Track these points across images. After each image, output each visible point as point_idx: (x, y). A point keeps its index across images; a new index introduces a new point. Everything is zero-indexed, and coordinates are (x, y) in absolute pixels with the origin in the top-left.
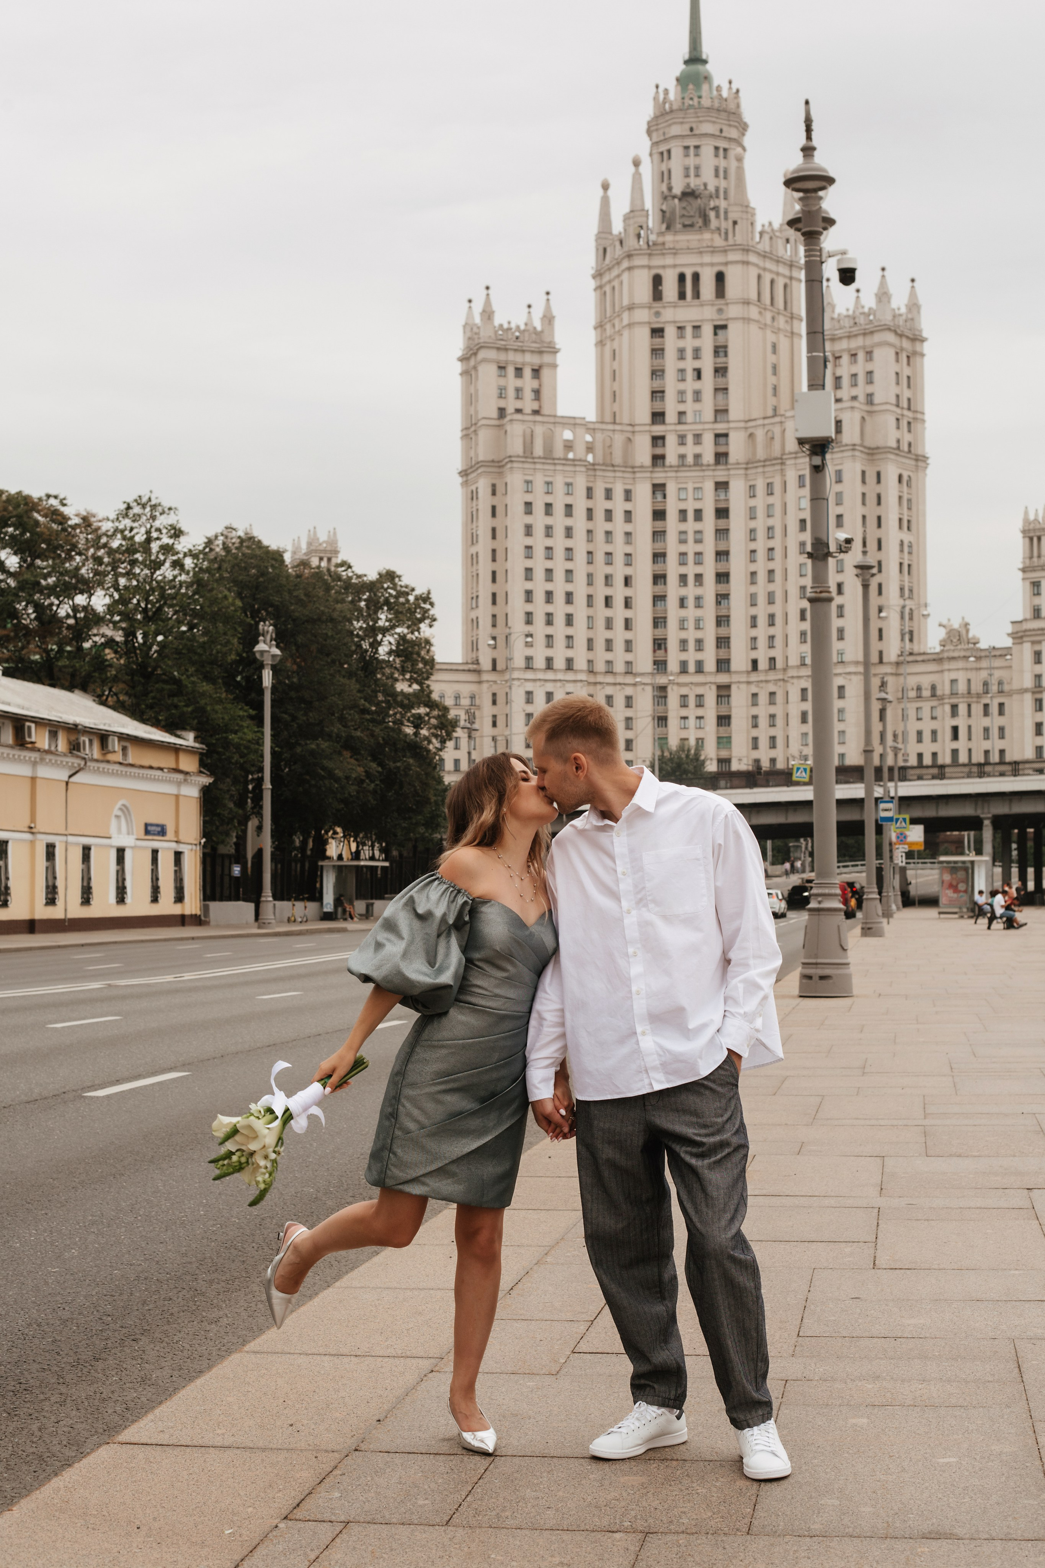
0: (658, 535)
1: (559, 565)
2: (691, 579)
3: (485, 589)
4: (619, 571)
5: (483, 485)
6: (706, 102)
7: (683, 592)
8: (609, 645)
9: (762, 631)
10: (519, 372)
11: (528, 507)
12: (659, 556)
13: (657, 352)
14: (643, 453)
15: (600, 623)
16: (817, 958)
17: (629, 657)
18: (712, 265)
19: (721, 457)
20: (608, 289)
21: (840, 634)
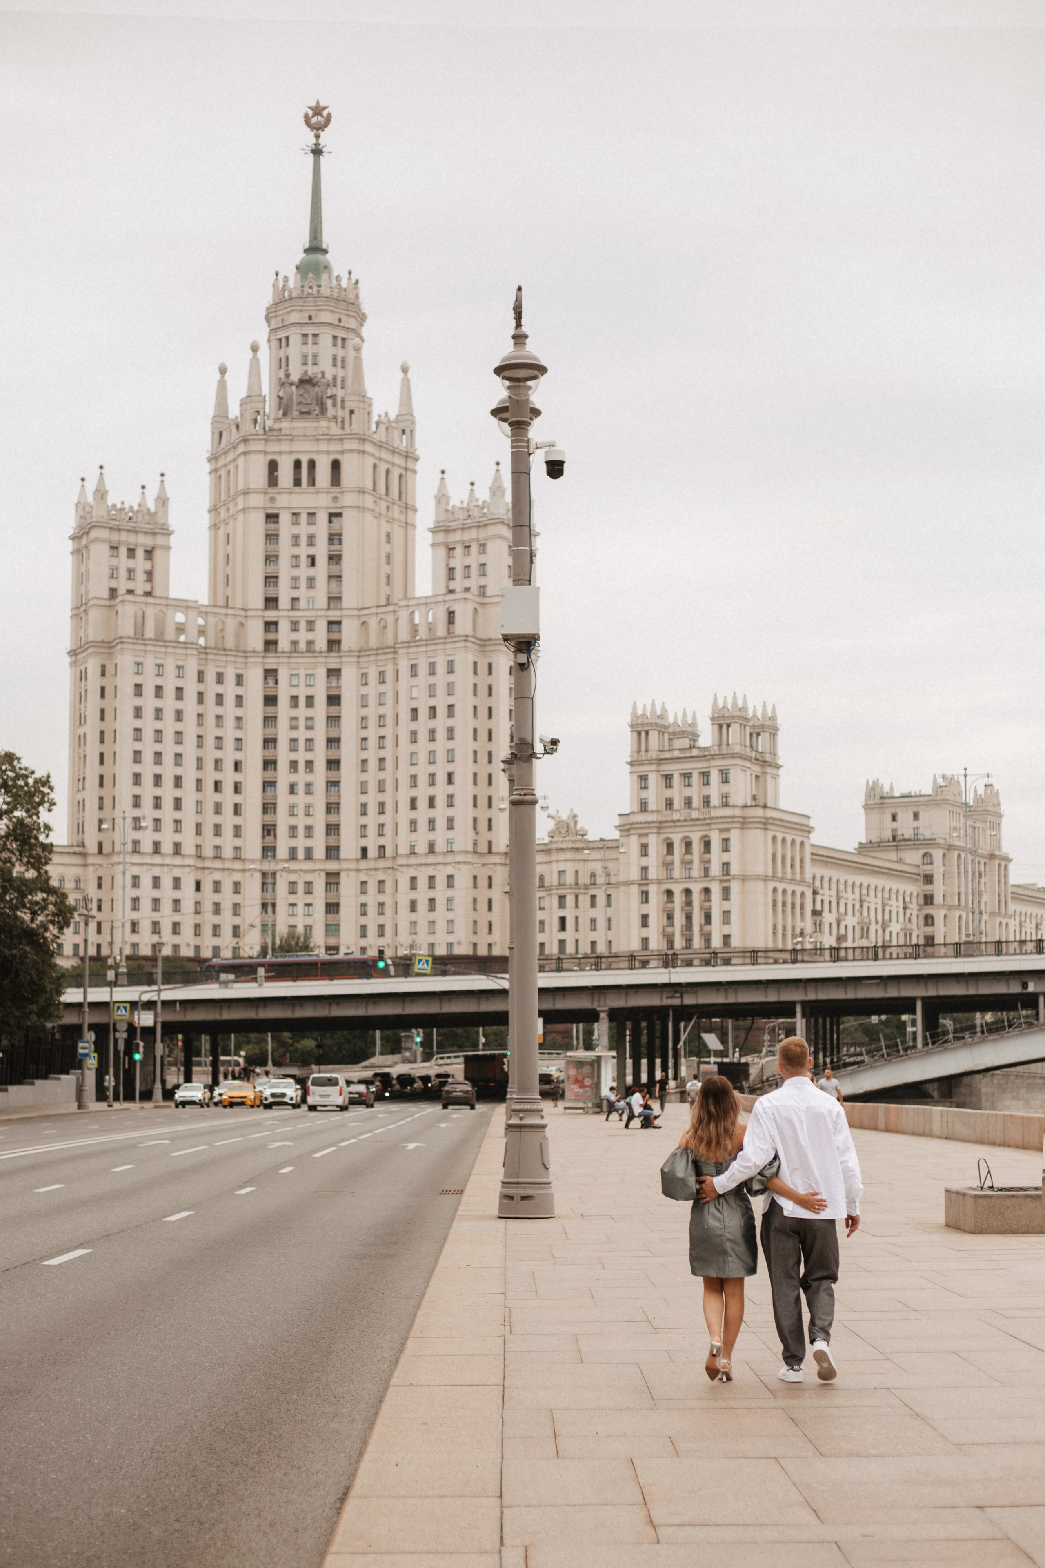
0: (269, 720)
1: (169, 749)
2: (301, 766)
3: (93, 770)
4: (229, 756)
5: (92, 666)
6: (326, 291)
7: (293, 778)
8: (218, 830)
9: (372, 819)
10: (131, 553)
11: (138, 689)
12: (269, 742)
13: (272, 537)
14: (256, 637)
15: (209, 808)
16: (518, 1177)
17: (238, 842)
18: (328, 452)
19: (334, 644)
20: (223, 473)
21: (450, 824)
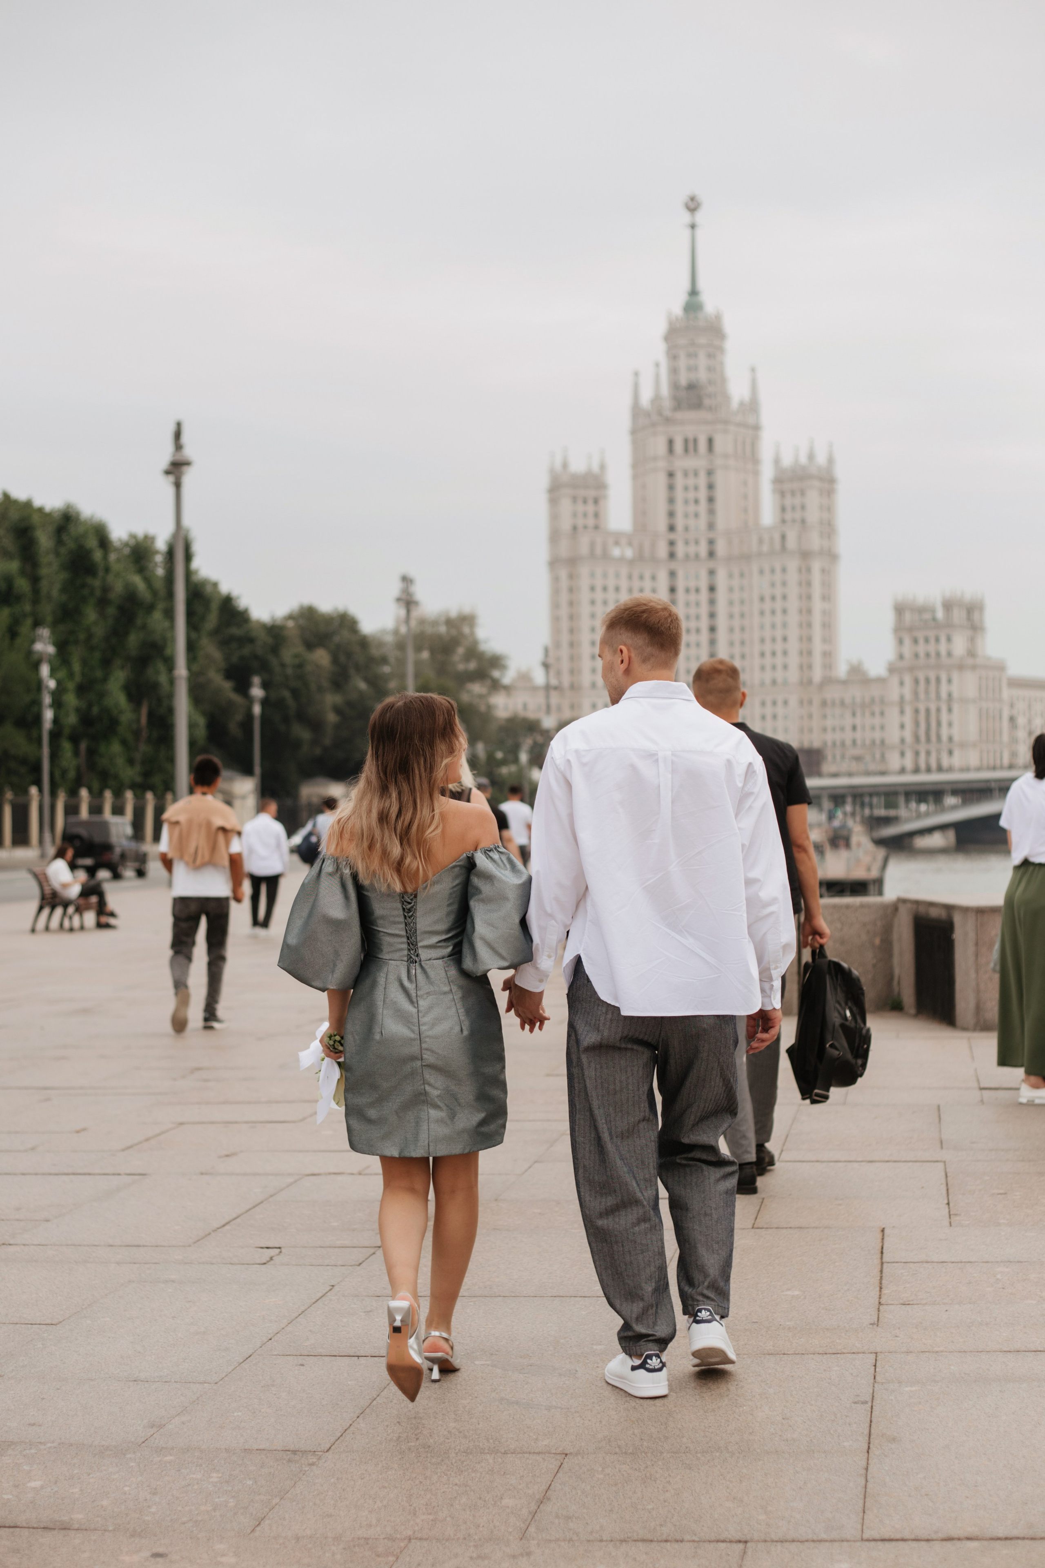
5: (563, 573)
6: (701, 323)
10: (585, 501)
11: (592, 589)
13: (671, 487)
14: (662, 551)
18: (706, 432)
19: (711, 554)
20: (640, 443)
21: (785, 667)
